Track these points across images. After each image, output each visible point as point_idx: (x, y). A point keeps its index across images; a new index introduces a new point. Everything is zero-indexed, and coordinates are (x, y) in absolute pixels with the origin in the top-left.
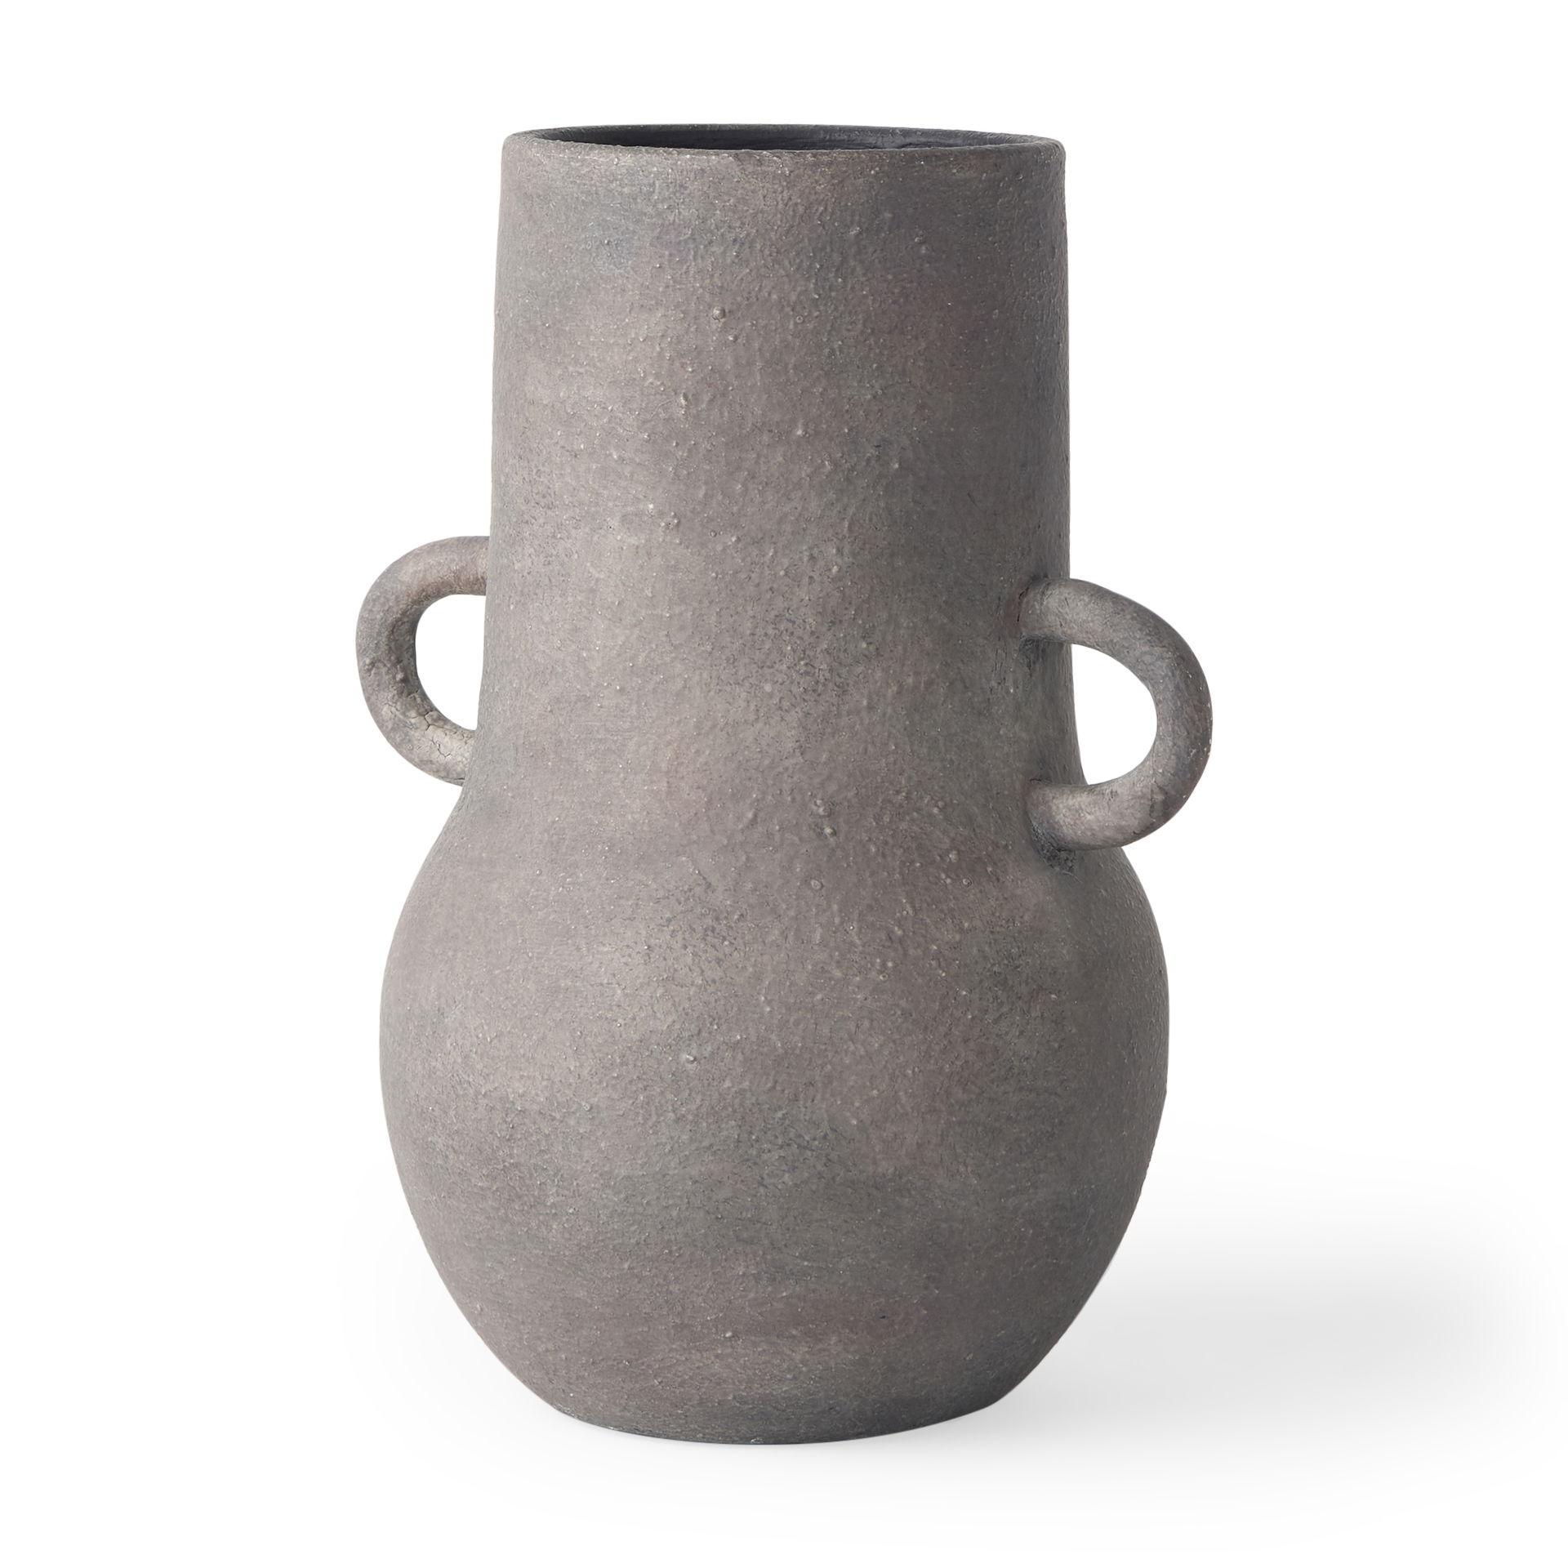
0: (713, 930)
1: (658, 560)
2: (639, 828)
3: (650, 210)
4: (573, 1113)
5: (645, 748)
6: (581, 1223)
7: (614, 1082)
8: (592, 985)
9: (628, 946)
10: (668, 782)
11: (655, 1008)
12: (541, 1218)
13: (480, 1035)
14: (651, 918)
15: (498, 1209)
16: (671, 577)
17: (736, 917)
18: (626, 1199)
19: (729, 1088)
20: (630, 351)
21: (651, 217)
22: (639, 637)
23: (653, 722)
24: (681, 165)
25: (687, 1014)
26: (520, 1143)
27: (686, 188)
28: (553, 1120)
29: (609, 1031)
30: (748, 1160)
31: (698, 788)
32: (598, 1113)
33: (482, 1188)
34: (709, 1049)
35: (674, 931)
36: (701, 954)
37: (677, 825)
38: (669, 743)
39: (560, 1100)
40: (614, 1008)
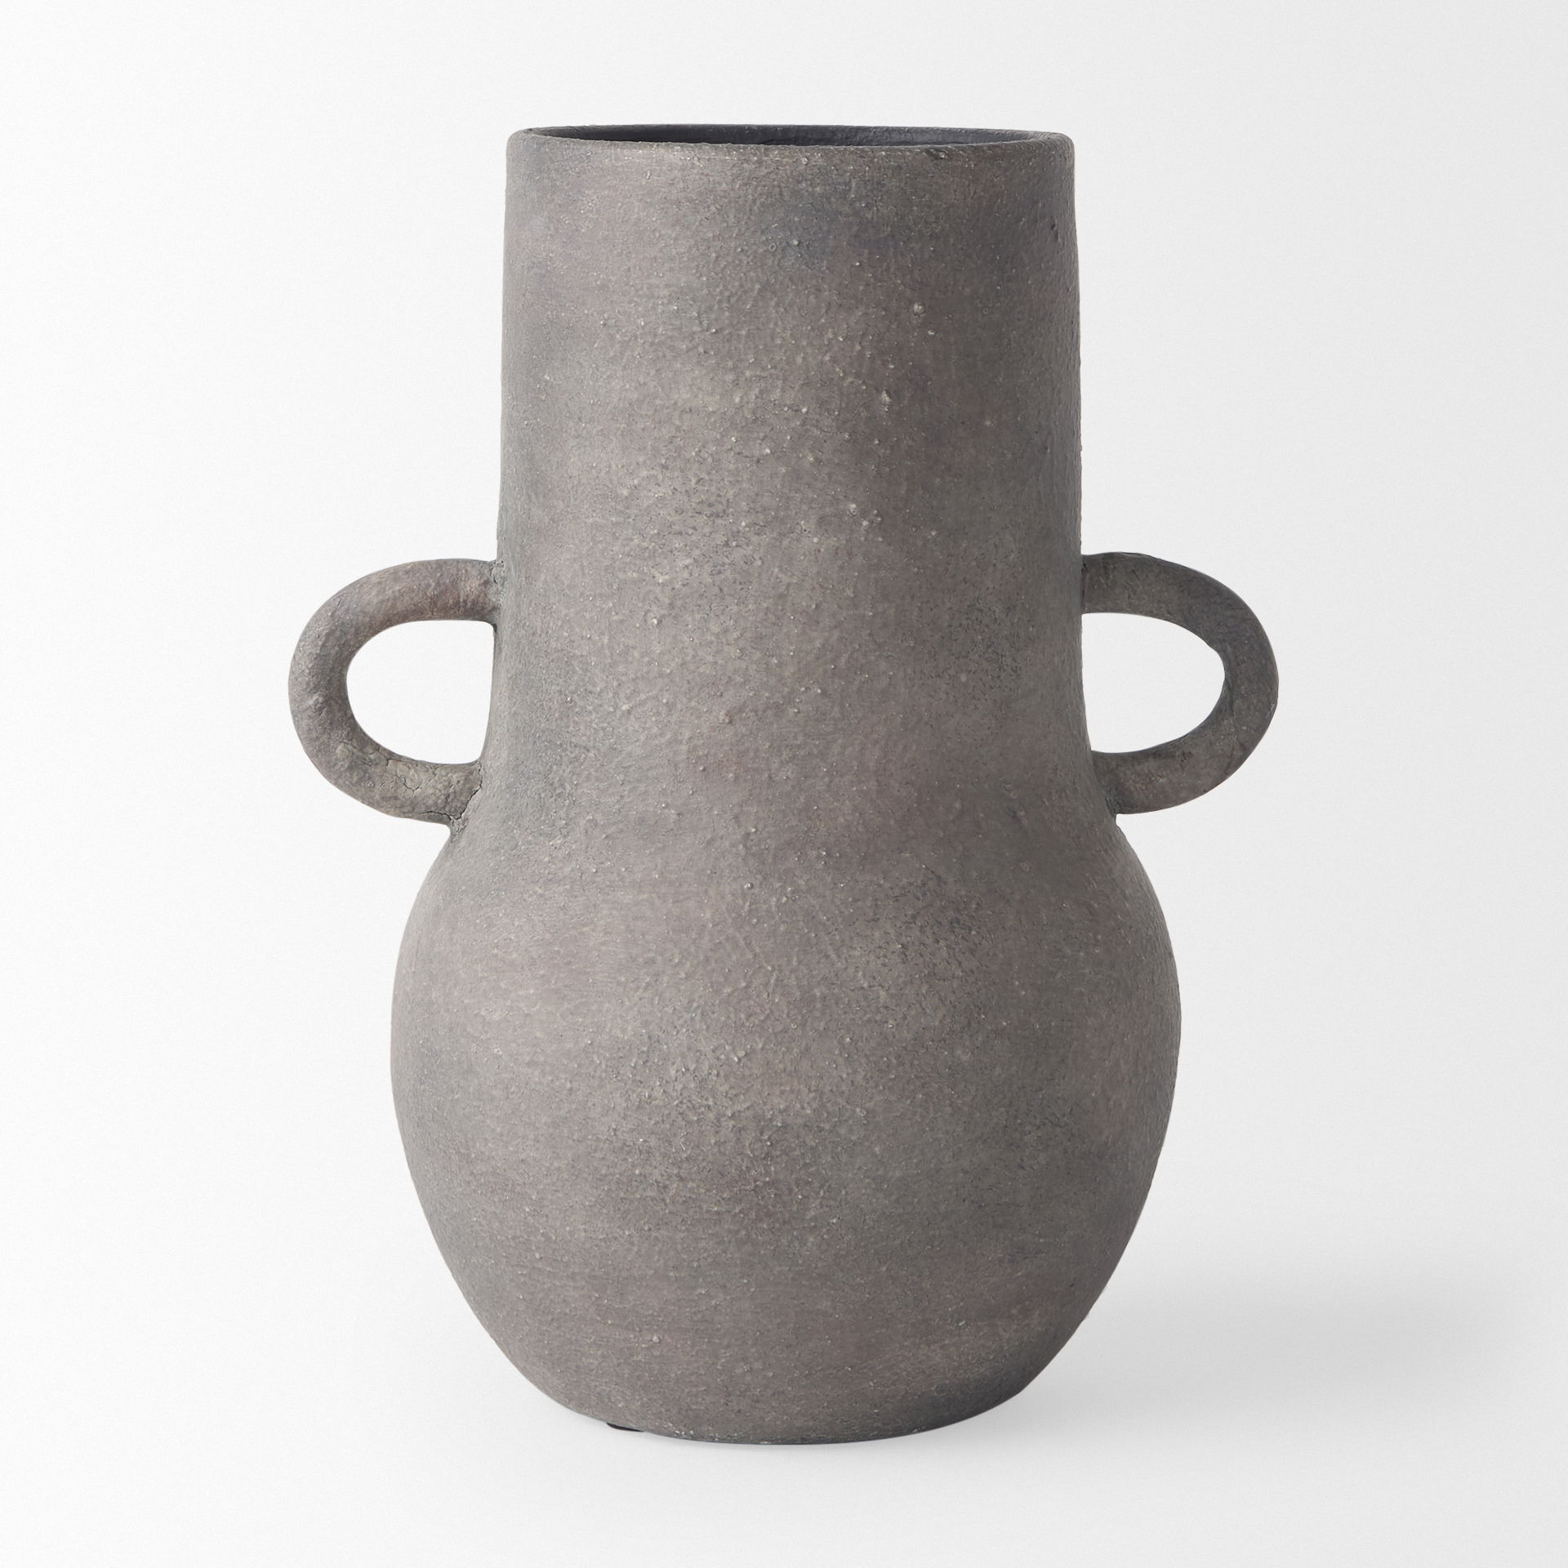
0: (958, 922)
1: (859, 560)
2: (854, 830)
3: (846, 209)
4: (846, 1121)
5: (851, 749)
6: (843, 1232)
7: (890, 1084)
8: (853, 990)
9: (880, 947)
10: (877, 781)
11: (923, 1005)
12: (795, 1233)
13: (723, 1057)
14: (895, 917)
15: (738, 1231)
16: (873, 575)
17: (974, 906)
18: (897, 1201)
19: (1000, 1075)
20: (826, 352)
21: (847, 216)
22: (841, 639)
23: (859, 722)
24: (877, 162)
25: (954, 1007)
26: (779, 1160)
27: (883, 185)
28: (820, 1132)
29: (881, 1034)
30: (1012, 1144)
31: (907, 783)
32: (874, 1117)
33: (718, 1213)
34: (980, 1039)
35: (921, 927)
36: (954, 946)
37: (892, 822)
38: (876, 742)
39: (830, 1109)
40: (882, 1010)
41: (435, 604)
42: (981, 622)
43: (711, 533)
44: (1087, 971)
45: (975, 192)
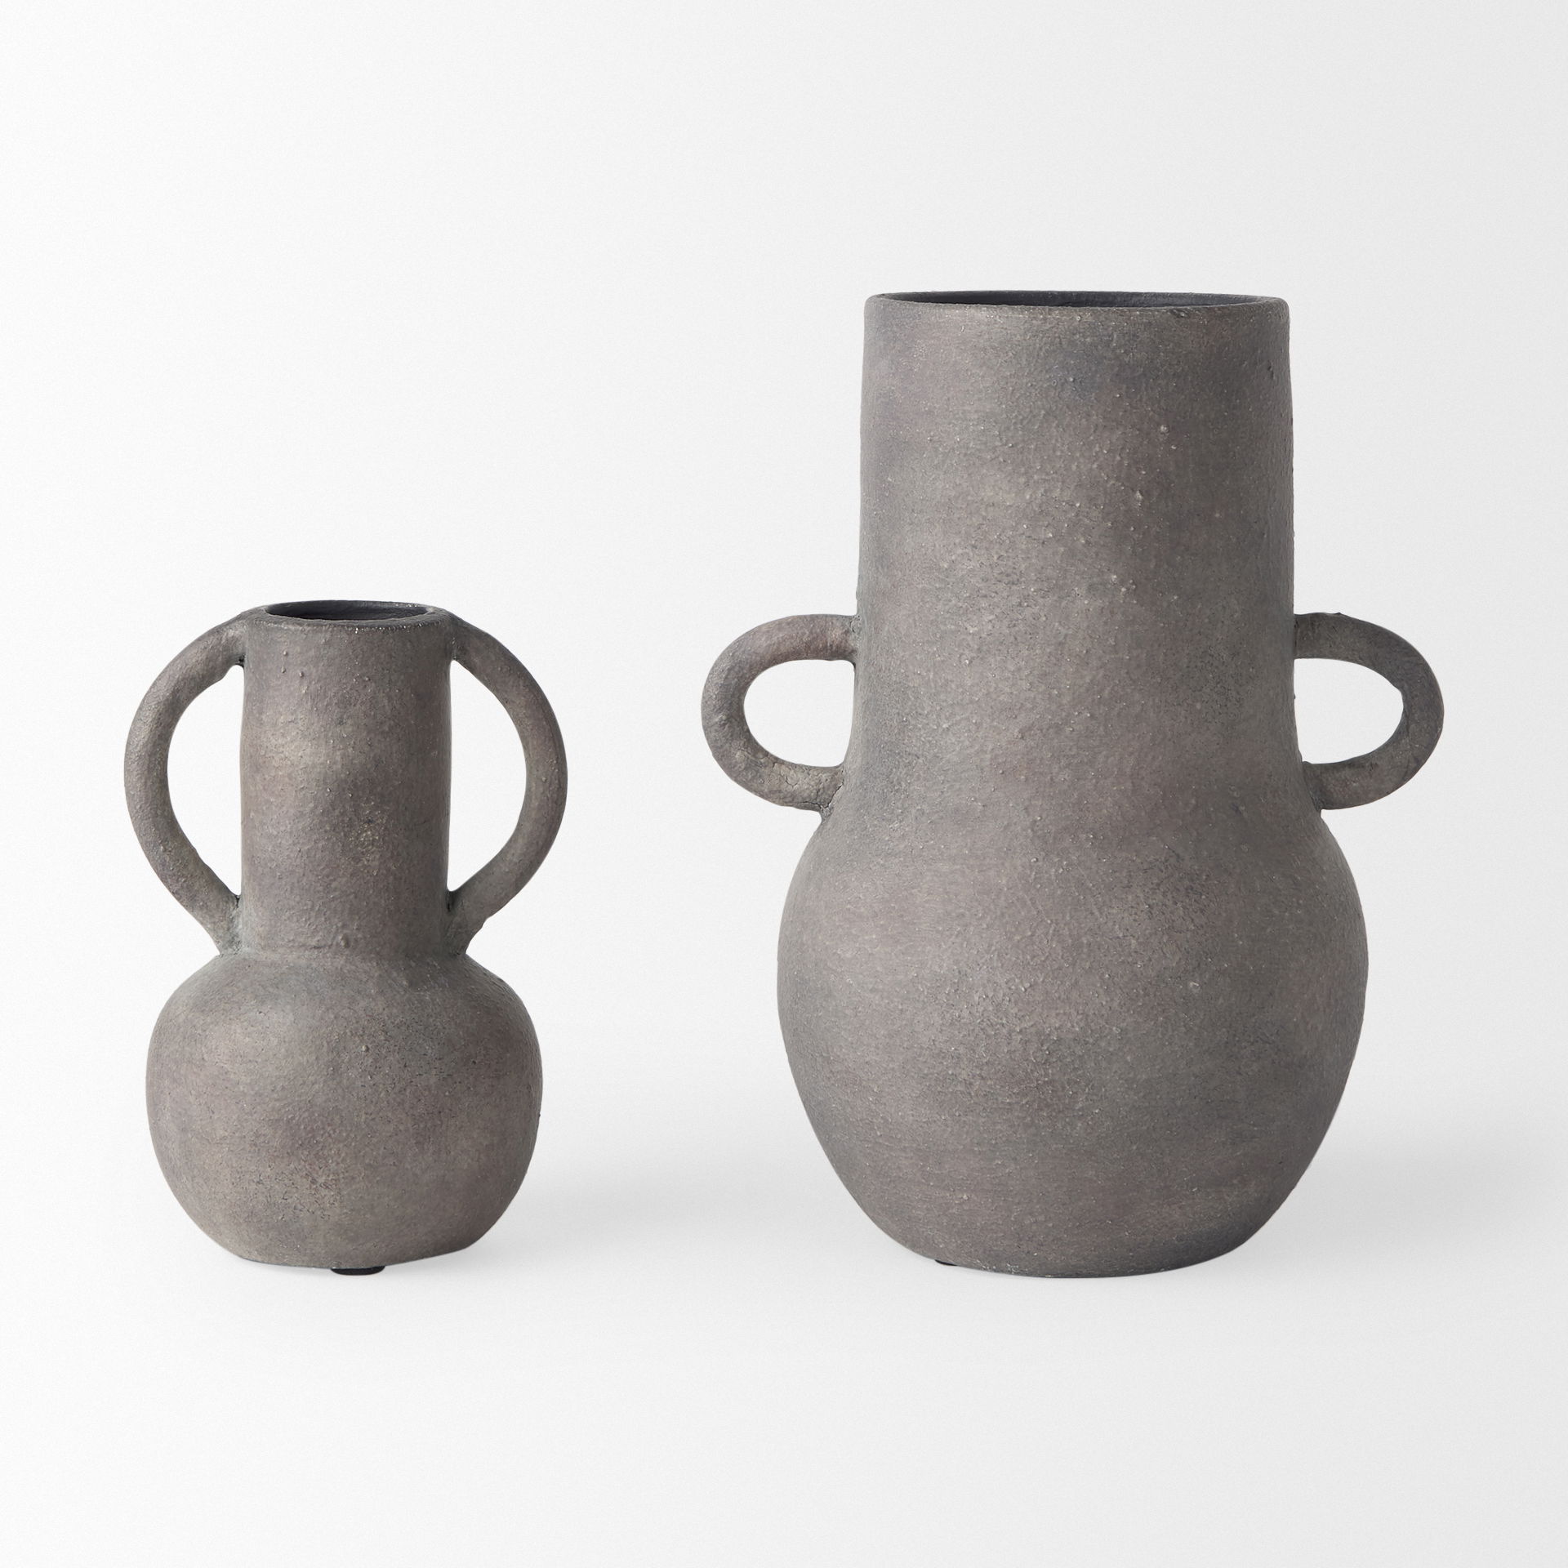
0: (1192, 889)
1: (1119, 617)
2: (1114, 819)
3: (1109, 354)
4: (1105, 1036)
5: (1112, 758)
6: (1103, 1120)
7: (1139, 1009)
8: (1111, 939)
9: (1132, 907)
10: (1133, 783)
11: (1165, 950)
12: (1067, 1120)
13: (1013, 987)
14: (1144, 885)
15: (1025, 1118)
16: (1129, 629)
17: (1204, 877)
18: (1144, 1097)
19: (1222, 1004)
20: (1094, 461)
21: (1110, 359)
22: (1105, 676)
23: (1118, 739)
24: (1133, 320)
25: (1188, 952)
26: (1055, 1065)
27: (1138, 337)
28: (1086, 1044)
29: (1132, 972)
30: (1232, 1056)
31: (1155, 785)
32: (1127, 1034)
33: (1009, 1104)
34: (1207, 976)
35: (1164, 893)
36: (1188, 907)
37: (1143, 814)
38: (1131, 754)
39: (1093, 1028)
40: (1133, 954)
41: (809, 647)
42: (1212, 664)
43: (1008, 596)
44: (1291, 927)
45: (1208, 342)
